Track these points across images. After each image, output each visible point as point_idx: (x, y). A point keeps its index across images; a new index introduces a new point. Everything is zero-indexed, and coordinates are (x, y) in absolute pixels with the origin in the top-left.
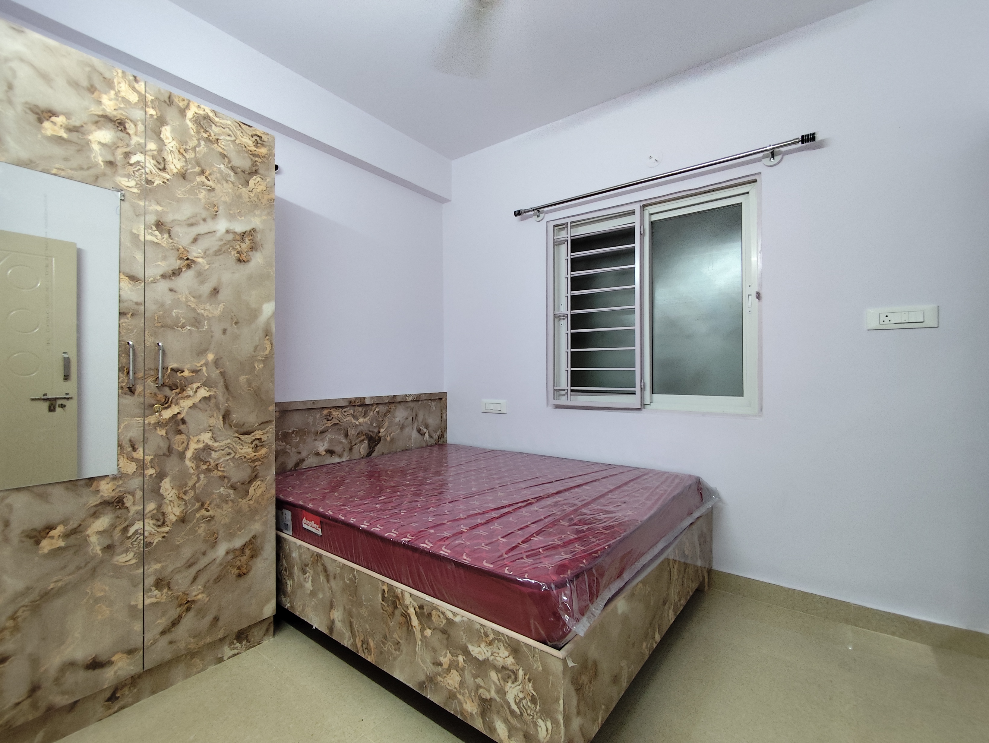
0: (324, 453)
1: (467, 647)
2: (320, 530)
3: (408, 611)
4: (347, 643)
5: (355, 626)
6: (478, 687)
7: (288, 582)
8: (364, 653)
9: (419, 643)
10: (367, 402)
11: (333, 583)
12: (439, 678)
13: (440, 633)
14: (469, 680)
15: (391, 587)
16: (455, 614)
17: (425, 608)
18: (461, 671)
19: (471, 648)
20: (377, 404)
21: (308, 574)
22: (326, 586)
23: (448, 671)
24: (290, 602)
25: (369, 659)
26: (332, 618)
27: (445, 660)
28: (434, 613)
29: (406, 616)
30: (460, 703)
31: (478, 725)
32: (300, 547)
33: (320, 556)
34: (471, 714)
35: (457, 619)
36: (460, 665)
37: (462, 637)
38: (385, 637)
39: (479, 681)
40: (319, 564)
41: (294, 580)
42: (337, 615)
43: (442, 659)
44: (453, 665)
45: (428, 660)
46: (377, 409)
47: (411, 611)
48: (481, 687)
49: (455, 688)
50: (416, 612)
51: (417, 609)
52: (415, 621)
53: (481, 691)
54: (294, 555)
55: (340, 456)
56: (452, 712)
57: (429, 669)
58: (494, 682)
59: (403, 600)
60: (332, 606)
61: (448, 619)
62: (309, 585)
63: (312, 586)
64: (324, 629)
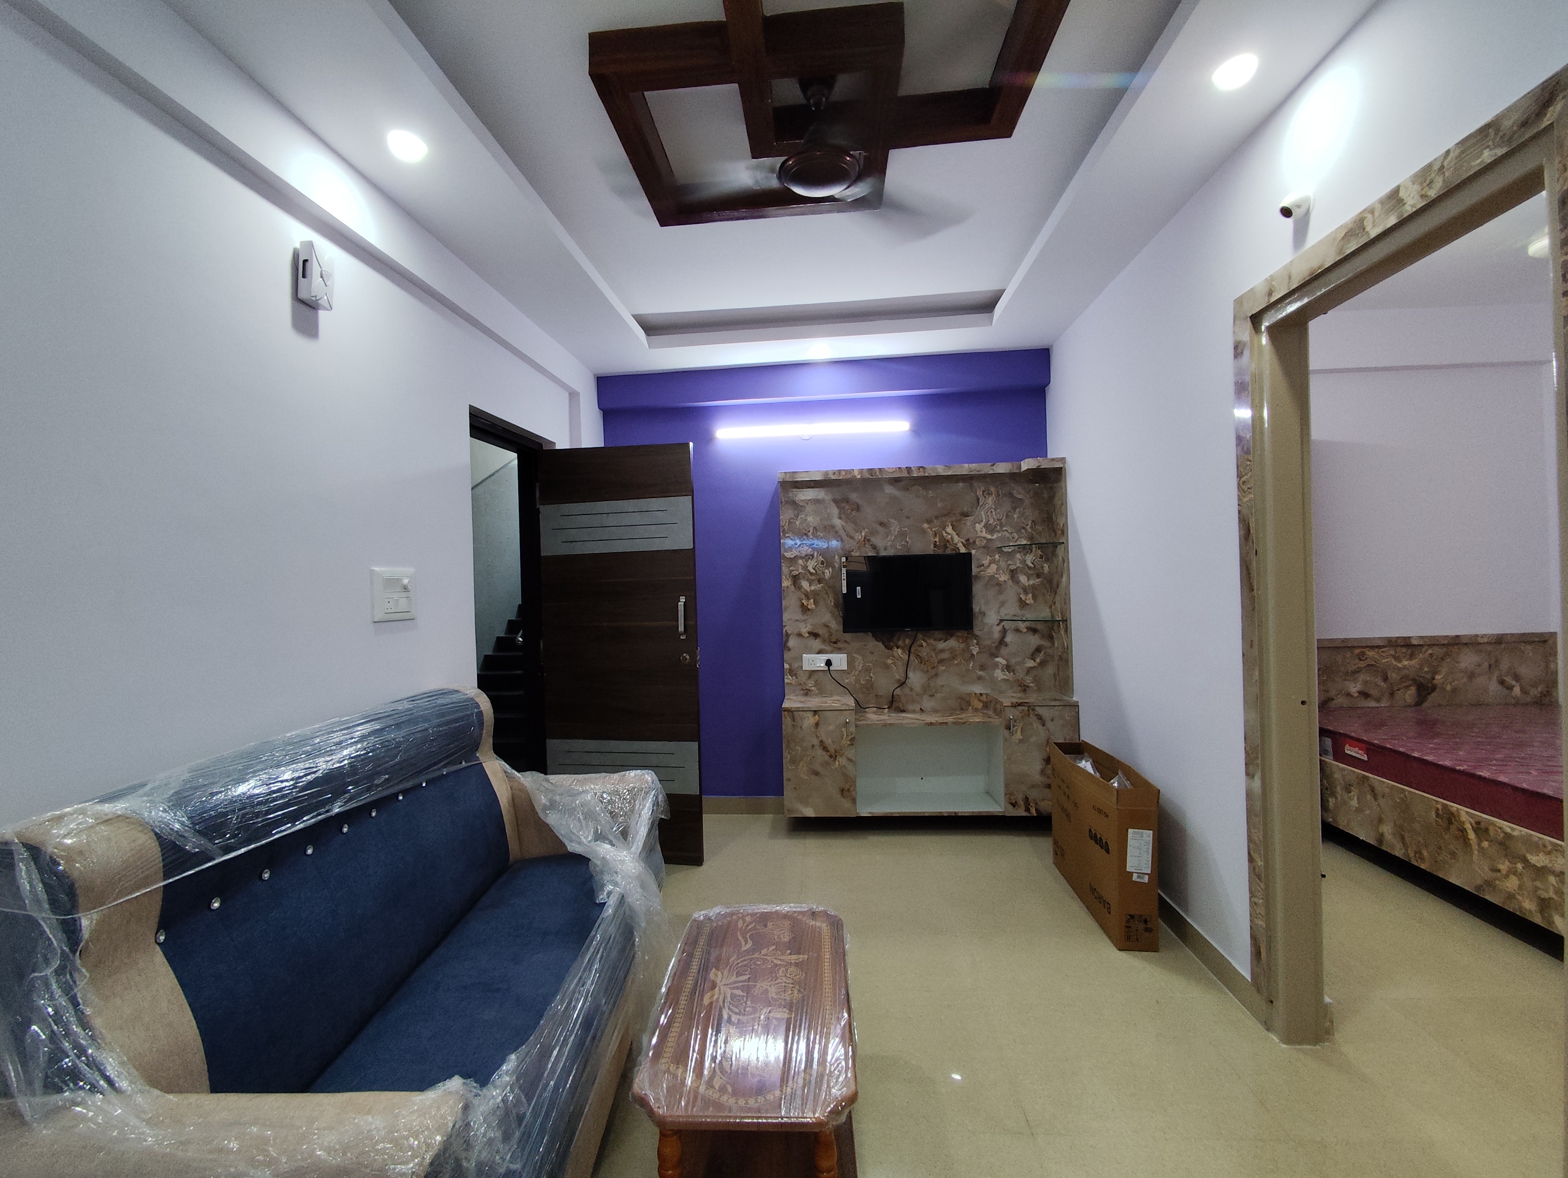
0: (1356, 695)
1: (1525, 857)
2: (1366, 756)
3: (1465, 826)
4: (1398, 851)
5: (1408, 840)
6: (1537, 889)
7: (1330, 800)
8: (1417, 861)
9: (1476, 852)
10: (1414, 642)
11: (1381, 801)
12: (1498, 882)
13: (1498, 845)
14: (1529, 884)
15: (1445, 806)
16: (1512, 829)
17: (1482, 824)
18: (1520, 876)
19: (1529, 857)
20: (1429, 645)
21: (1352, 793)
22: (1374, 803)
23: (1507, 876)
24: (1332, 817)
25: (1423, 866)
26: (1381, 831)
27: (1504, 866)
28: (1491, 828)
29: (1463, 831)
30: (1519, 903)
31: (1538, 919)
32: (1343, 769)
33: (1367, 778)
34: (1530, 911)
35: (1515, 833)
36: (1519, 871)
37: (1522, 849)
38: (1440, 848)
39: (1538, 884)
40: (1366, 785)
41: (1336, 798)
42: (1387, 829)
43: (1501, 867)
44: (1513, 872)
45: (1486, 869)
46: (1430, 651)
47: (1468, 826)
48: (1539, 889)
49: (1515, 890)
50: (1473, 828)
51: (1474, 825)
52: (1472, 835)
53: (1539, 892)
54: (1336, 776)
55: (1378, 700)
56: (1511, 910)
57: (1486, 874)
58: (1553, 885)
59: (1459, 816)
60: (1380, 821)
61: (1506, 833)
62: (1354, 803)
63: (1358, 803)
64: (1371, 841)
